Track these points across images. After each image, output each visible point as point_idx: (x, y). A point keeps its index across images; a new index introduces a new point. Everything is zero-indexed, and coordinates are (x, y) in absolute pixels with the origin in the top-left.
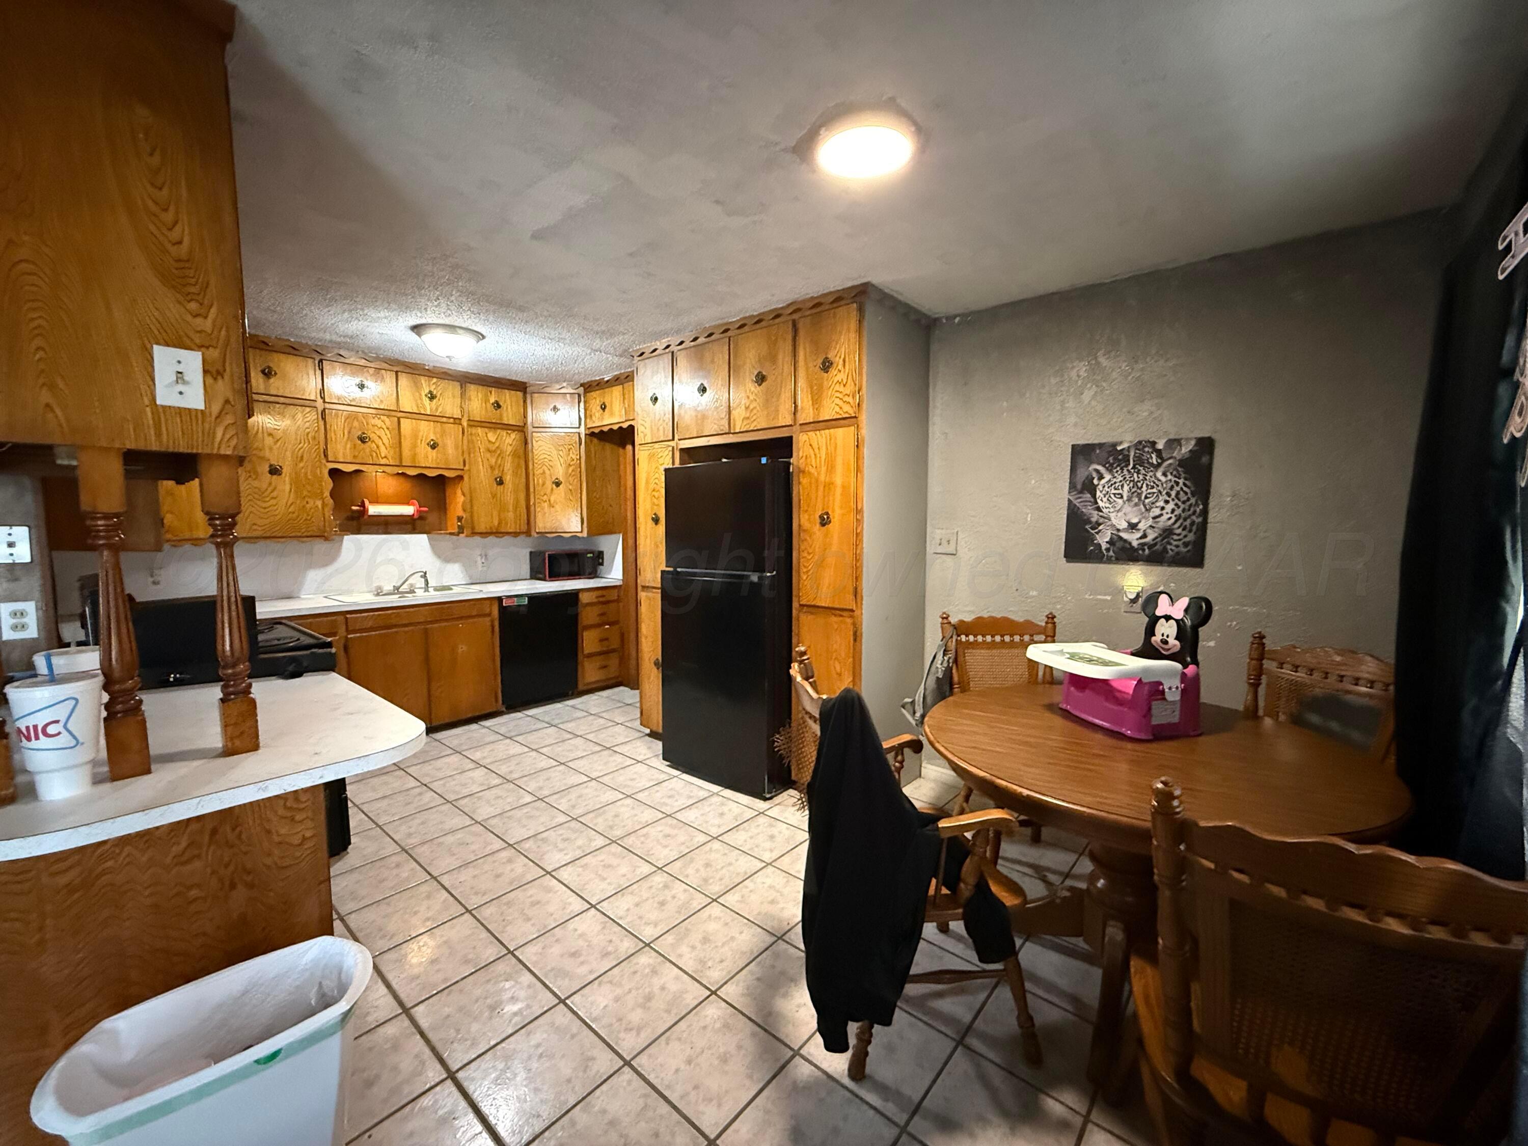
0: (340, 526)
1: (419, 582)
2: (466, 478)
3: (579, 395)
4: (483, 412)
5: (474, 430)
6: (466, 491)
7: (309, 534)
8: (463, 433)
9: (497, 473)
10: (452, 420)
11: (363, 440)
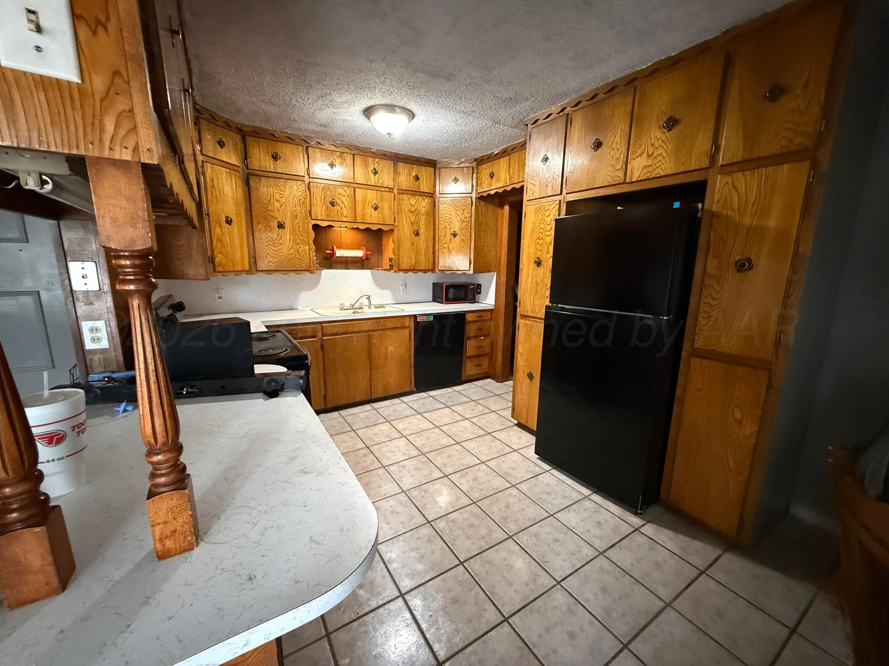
0: (320, 264)
1: (365, 301)
2: (395, 231)
3: (473, 168)
4: (408, 183)
5: (401, 196)
6: (396, 239)
7: (301, 269)
8: (394, 199)
9: (415, 228)
10: (388, 189)
11: (332, 204)
